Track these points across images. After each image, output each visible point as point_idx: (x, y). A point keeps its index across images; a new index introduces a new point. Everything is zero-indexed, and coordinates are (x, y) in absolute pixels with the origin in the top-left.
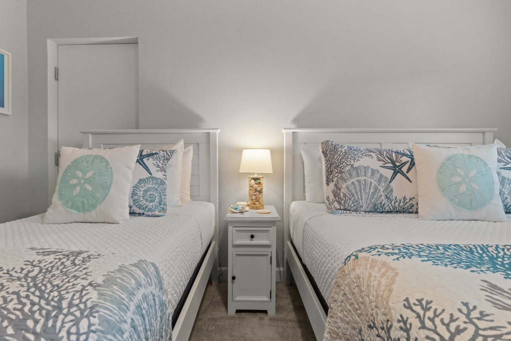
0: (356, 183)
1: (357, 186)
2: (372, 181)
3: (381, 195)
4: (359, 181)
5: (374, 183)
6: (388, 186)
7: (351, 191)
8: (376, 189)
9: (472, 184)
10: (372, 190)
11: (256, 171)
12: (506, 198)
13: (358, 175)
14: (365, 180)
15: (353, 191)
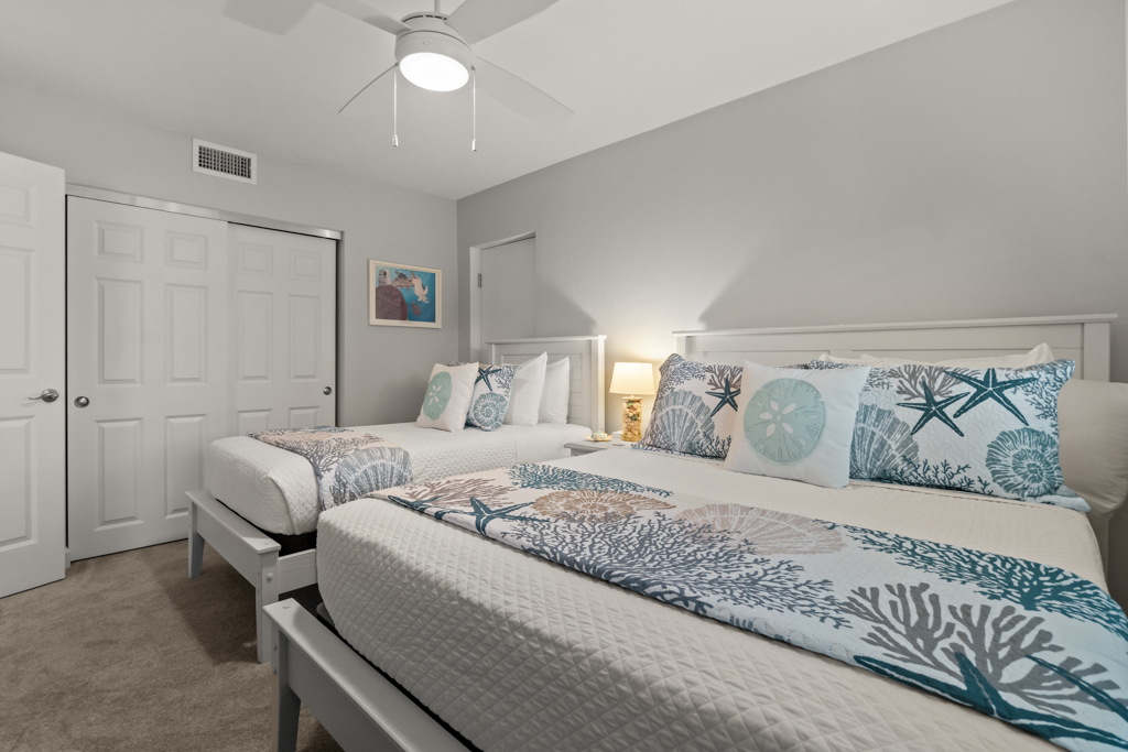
0: (670, 413)
1: (671, 418)
2: (689, 412)
3: (698, 432)
4: (673, 411)
5: (691, 414)
6: (709, 420)
7: (663, 423)
8: (692, 423)
9: (784, 424)
10: (687, 424)
11: (632, 392)
12: (893, 456)
13: (675, 403)
14: (681, 410)
15: (666, 423)
